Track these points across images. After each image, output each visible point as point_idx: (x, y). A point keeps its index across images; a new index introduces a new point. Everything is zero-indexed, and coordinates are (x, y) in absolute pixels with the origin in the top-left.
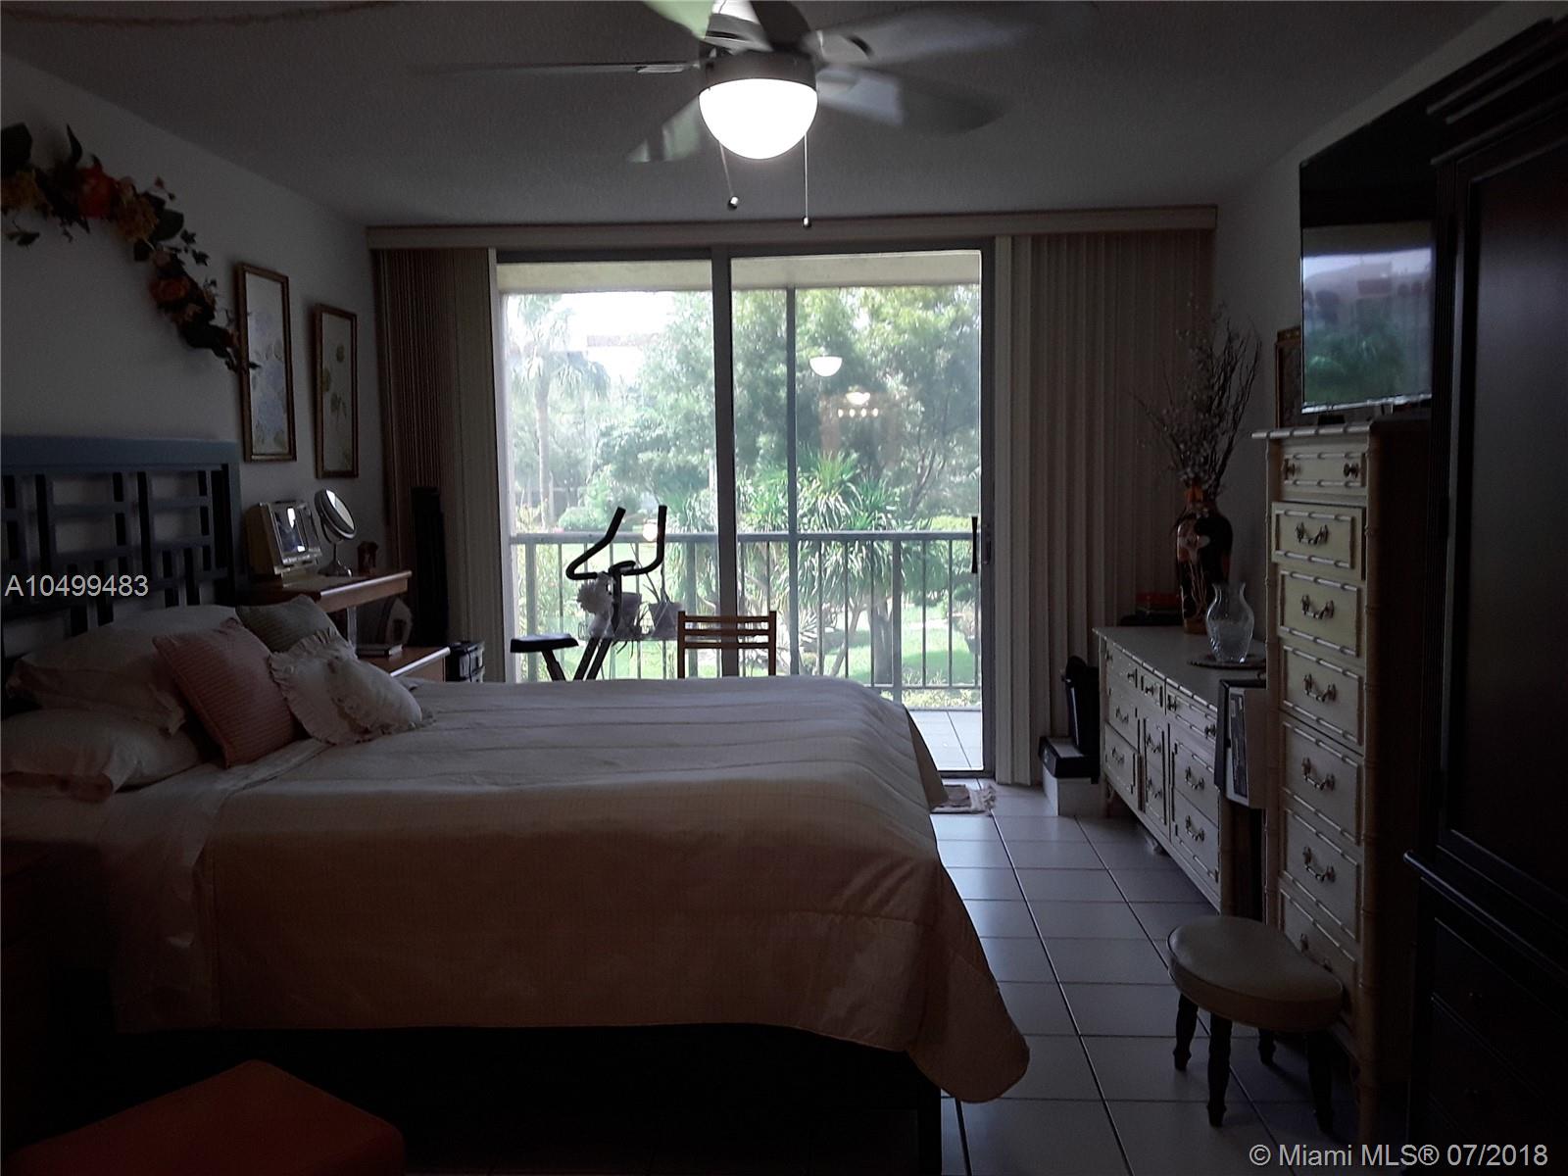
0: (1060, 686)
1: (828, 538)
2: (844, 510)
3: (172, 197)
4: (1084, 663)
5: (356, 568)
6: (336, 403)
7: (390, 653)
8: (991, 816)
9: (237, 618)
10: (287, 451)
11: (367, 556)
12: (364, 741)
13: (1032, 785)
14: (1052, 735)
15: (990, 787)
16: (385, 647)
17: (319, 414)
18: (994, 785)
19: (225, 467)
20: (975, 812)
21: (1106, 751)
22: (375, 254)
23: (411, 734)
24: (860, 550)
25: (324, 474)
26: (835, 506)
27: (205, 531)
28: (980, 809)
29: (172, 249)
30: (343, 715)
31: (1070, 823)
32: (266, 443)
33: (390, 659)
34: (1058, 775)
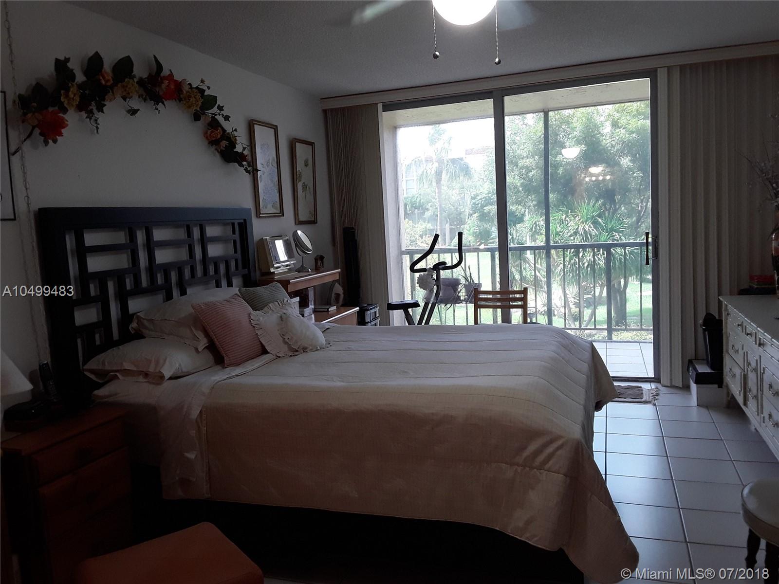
0: (700, 331)
1: (584, 247)
2: (594, 232)
3: (209, 88)
4: (715, 317)
5: (314, 267)
6: (305, 187)
7: (329, 310)
8: (655, 405)
9: (239, 294)
10: (279, 212)
11: (319, 262)
12: (294, 355)
13: (683, 387)
14: (696, 359)
15: (657, 388)
16: (328, 307)
17: (296, 193)
18: (659, 386)
19: (245, 220)
20: (646, 402)
21: (726, 370)
22: (325, 111)
23: (317, 352)
24: (603, 254)
25: (299, 223)
26: (589, 229)
27: (236, 252)
28: (648, 400)
29: (213, 114)
30: (286, 343)
31: (704, 411)
32: (268, 208)
33: (330, 313)
34: (696, 382)
